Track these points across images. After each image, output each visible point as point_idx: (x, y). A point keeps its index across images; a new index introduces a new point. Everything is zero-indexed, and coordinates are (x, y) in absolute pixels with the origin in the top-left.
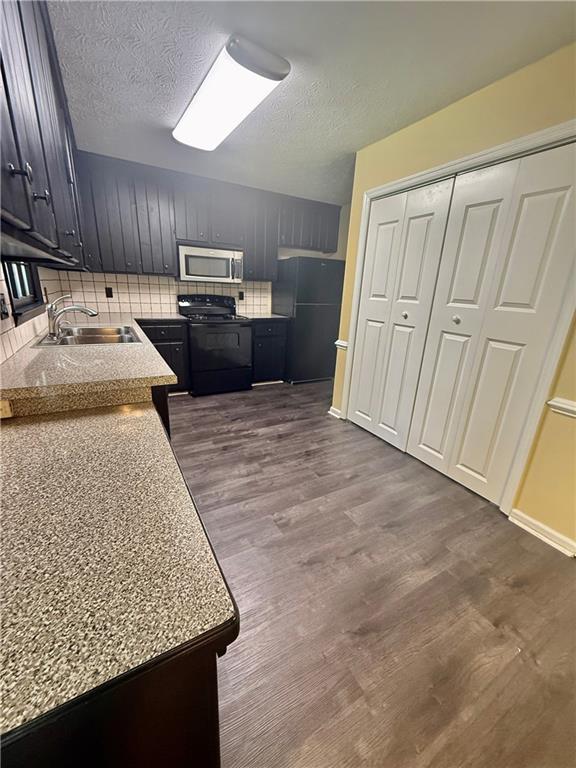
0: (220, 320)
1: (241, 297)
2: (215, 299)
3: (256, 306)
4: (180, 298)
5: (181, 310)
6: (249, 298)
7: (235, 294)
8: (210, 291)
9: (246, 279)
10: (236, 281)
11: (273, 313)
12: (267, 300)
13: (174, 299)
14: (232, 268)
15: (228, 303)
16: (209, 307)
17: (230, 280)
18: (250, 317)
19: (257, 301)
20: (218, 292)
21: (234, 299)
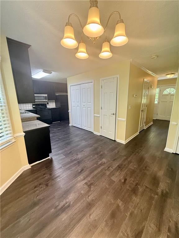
0: (43, 109)
1: (48, 104)
2: (42, 105)
3: (52, 105)
4: (33, 105)
5: (34, 108)
6: (50, 104)
7: (46, 103)
8: (40, 103)
9: (48, 100)
10: (46, 100)
11: (56, 107)
12: (54, 104)
13: (32, 105)
14: (45, 98)
15: (45, 105)
16: (40, 106)
17: (45, 100)
18: (51, 108)
19: (52, 104)
20: (42, 103)
21: (46, 104)
